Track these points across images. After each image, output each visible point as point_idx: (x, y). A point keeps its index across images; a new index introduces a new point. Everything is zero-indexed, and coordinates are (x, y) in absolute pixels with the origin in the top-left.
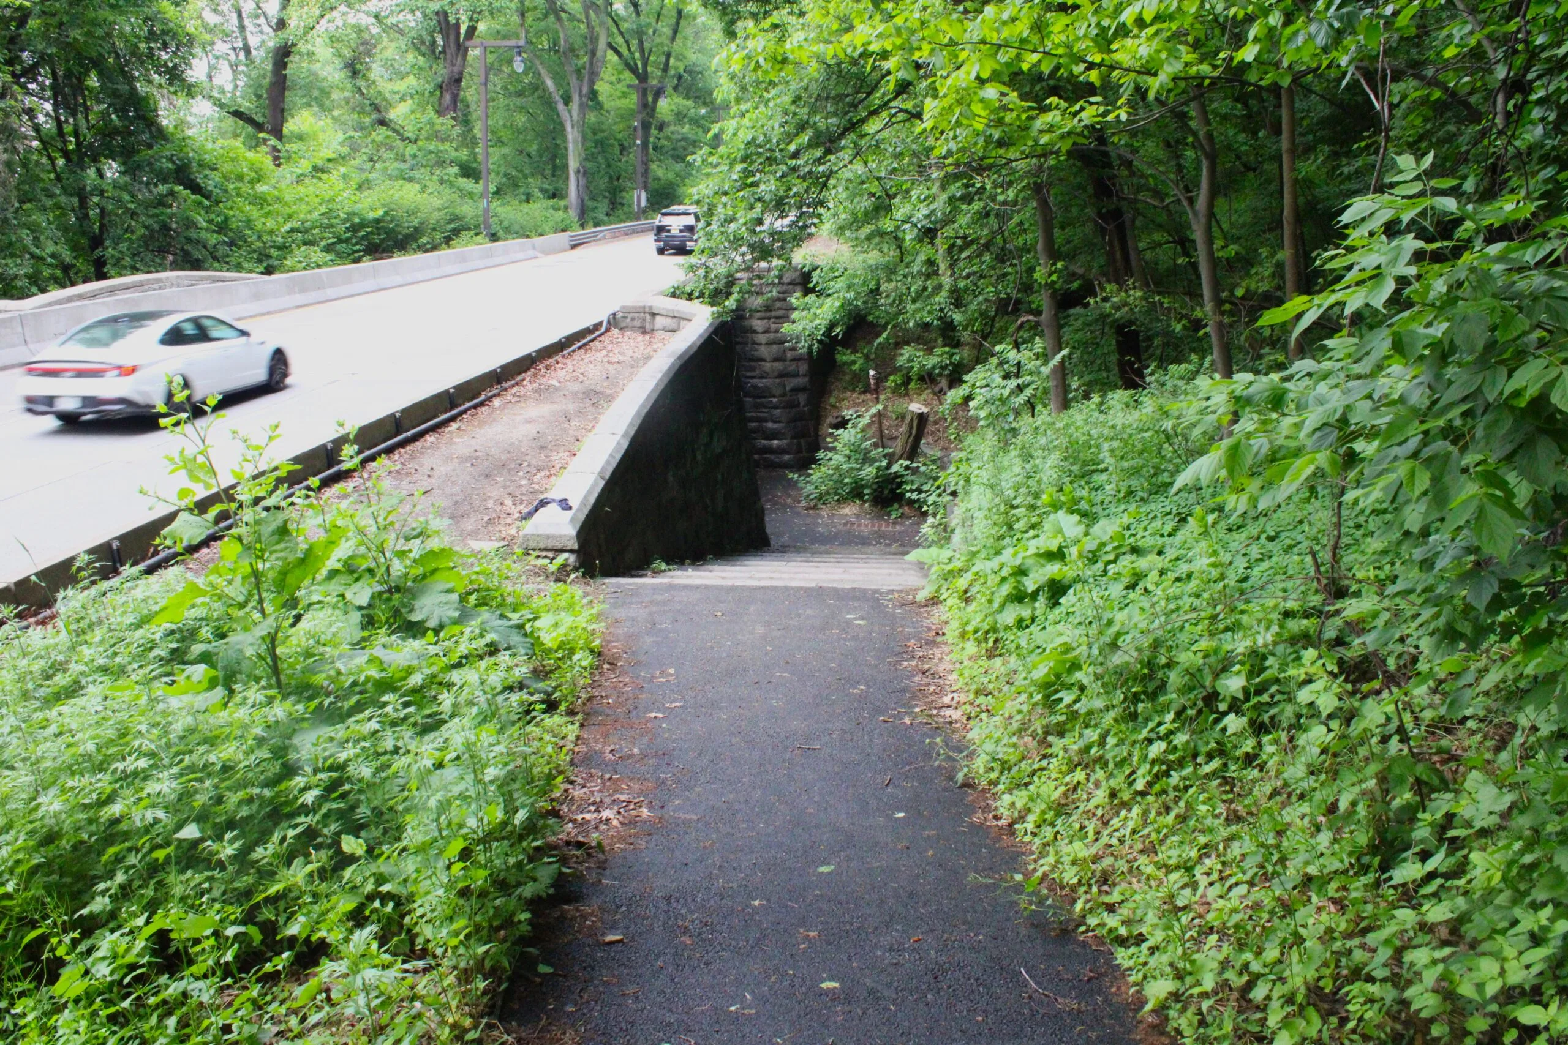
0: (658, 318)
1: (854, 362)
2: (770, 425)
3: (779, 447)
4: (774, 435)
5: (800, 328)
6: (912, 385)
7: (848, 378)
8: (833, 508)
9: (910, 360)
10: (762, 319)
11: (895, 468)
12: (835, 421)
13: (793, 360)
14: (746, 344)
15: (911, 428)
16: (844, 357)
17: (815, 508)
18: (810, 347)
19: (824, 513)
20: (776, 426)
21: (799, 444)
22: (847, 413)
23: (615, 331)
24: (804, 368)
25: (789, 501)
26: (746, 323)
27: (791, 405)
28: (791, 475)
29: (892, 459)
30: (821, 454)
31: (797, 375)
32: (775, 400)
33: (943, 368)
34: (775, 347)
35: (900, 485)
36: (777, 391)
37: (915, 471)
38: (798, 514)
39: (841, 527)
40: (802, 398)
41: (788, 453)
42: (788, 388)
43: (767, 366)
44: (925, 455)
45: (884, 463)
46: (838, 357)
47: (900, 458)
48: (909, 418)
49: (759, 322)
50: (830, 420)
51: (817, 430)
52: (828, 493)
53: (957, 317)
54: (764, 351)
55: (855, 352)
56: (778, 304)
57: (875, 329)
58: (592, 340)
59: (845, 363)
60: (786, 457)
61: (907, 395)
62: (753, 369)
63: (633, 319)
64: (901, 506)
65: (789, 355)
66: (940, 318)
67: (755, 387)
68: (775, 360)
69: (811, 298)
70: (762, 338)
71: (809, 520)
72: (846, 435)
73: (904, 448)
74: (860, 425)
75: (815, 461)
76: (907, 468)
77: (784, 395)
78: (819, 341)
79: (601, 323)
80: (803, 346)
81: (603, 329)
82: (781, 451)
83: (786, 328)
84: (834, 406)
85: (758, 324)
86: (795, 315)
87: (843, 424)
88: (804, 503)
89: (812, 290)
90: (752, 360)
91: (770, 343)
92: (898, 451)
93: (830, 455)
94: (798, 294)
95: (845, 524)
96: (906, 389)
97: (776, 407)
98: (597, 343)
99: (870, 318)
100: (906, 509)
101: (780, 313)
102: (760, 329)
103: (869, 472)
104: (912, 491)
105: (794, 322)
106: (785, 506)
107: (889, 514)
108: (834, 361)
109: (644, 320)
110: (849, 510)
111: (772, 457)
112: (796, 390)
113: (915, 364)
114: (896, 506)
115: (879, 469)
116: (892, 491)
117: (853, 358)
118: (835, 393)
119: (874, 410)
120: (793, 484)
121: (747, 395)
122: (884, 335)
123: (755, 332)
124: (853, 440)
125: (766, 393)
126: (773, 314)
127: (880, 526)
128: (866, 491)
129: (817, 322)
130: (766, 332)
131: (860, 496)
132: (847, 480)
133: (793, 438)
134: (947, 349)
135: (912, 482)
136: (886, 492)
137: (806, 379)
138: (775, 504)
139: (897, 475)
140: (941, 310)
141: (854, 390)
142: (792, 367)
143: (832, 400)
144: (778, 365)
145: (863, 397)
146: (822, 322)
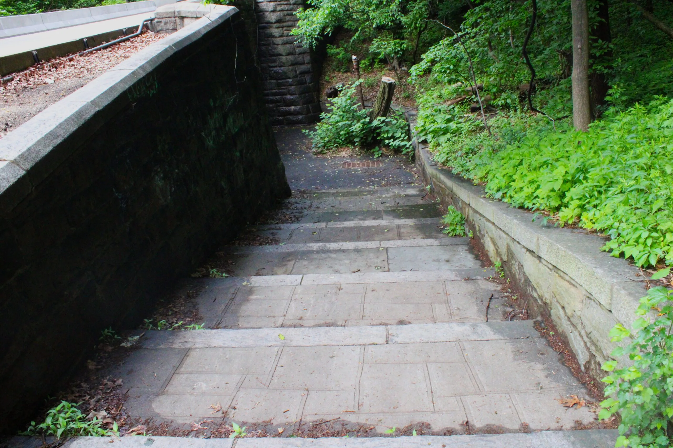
0: (186, 20)
1: (338, 53)
2: (288, 97)
3: (295, 111)
4: (292, 103)
5: (303, 31)
6: (376, 65)
7: (335, 64)
8: (334, 152)
9: (378, 47)
10: (278, 28)
11: (375, 123)
12: (330, 91)
13: (300, 54)
14: (269, 45)
15: (384, 93)
16: (332, 50)
17: (321, 153)
18: (311, 44)
19: (328, 157)
20: (292, 97)
21: (308, 108)
22: (339, 86)
23: (151, 34)
24: (307, 58)
25: (304, 148)
26: (268, 31)
27: (301, 83)
28: (304, 131)
29: (372, 116)
30: (323, 115)
31: (303, 64)
32: (290, 80)
33: (396, 53)
34: (288, 46)
35: (379, 134)
36: (292, 75)
37: (387, 124)
38: (310, 158)
39: (341, 168)
40: (308, 78)
41: (302, 114)
42: (298, 72)
43: (284, 59)
44: (394, 112)
45: (367, 120)
46: (329, 51)
47: (378, 115)
48: (382, 87)
49: (276, 30)
50: (327, 91)
51: (318, 97)
52: (329, 141)
53: (404, 19)
54: (281, 49)
55: (338, 47)
56: (288, 18)
57: (349, 33)
58: (124, 41)
59: (333, 54)
60: (300, 117)
61: (373, 72)
62: (274, 61)
63: (166, 23)
64: (380, 148)
65: (297, 50)
66: (392, 21)
67: (277, 73)
68: (289, 54)
69: (309, 11)
70: (279, 41)
71: (318, 163)
72: (339, 101)
73: (380, 108)
74: (349, 94)
75: (319, 120)
76: (383, 122)
77: (296, 77)
78: (316, 39)
79: (137, 28)
80: (306, 43)
81: (139, 32)
82: (297, 113)
83: (294, 31)
84: (328, 82)
85: (275, 31)
86: (300, 23)
87: (335, 93)
88: (314, 150)
89: (310, 6)
90: (274, 55)
91: (285, 43)
92: (376, 110)
93: (329, 115)
94: (300, 9)
95: (344, 165)
96: (372, 68)
97: (291, 85)
98: (128, 43)
99: (346, 26)
100: (384, 150)
101: (290, 23)
102: (277, 35)
103: (357, 126)
104: (388, 138)
105: (299, 27)
106: (301, 152)
107: (373, 154)
108: (327, 53)
109: (175, 23)
110: (345, 153)
111: (291, 117)
112: (303, 73)
113: (382, 50)
114: (377, 148)
115: (364, 124)
116: (374, 138)
117: (338, 50)
118: (328, 73)
119: (357, 83)
120: (305, 136)
121: (272, 78)
122: (357, 34)
123: (274, 37)
124: (344, 104)
125: (284, 76)
126: (285, 24)
127: (368, 165)
128: (356, 140)
129: (314, 26)
130: (281, 36)
131: (353, 143)
132: (342, 133)
133: (304, 104)
134: (398, 41)
135: (387, 131)
136: (370, 139)
137: (309, 66)
138: (294, 151)
139: (377, 128)
140: (393, 15)
141: (339, 71)
142: (300, 58)
143: (327, 78)
144: (291, 58)
145: (345, 75)
146: (317, 27)
